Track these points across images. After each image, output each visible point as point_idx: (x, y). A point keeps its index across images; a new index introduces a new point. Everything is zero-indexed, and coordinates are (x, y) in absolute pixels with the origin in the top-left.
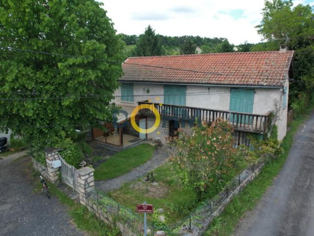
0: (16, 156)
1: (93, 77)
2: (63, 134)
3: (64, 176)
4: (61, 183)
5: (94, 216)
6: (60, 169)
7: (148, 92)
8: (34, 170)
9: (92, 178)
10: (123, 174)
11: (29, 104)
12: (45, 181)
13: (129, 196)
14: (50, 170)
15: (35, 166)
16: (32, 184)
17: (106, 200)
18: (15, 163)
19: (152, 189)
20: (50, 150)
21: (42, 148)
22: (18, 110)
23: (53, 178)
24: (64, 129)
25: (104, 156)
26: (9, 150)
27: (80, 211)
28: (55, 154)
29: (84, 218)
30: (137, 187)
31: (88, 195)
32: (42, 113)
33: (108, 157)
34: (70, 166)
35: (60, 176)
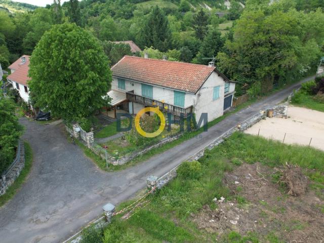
0: (56, 123)
1: (93, 90)
2: (80, 115)
3: (82, 135)
4: (80, 138)
5: (93, 152)
6: (79, 132)
7: (133, 85)
8: (67, 131)
9: (93, 137)
10: (112, 135)
11: (64, 103)
12: (73, 137)
13: (110, 146)
14: (75, 132)
15: (67, 130)
16: (67, 138)
17: (98, 146)
18: (56, 127)
19: (123, 144)
20: (75, 123)
21: (70, 121)
22: (59, 105)
23: (76, 136)
24: (81, 112)
25: (104, 125)
26: (51, 119)
27: (88, 151)
28: (77, 125)
29: (89, 153)
30: (116, 142)
31: (91, 144)
32: (70, 105)
33: (106, 126)
34: (84, 131)
35: (80, 135)
